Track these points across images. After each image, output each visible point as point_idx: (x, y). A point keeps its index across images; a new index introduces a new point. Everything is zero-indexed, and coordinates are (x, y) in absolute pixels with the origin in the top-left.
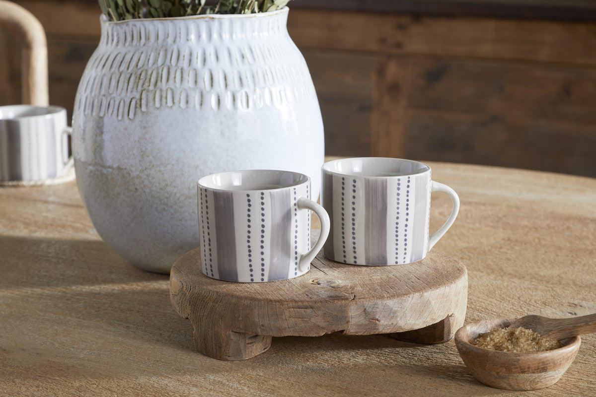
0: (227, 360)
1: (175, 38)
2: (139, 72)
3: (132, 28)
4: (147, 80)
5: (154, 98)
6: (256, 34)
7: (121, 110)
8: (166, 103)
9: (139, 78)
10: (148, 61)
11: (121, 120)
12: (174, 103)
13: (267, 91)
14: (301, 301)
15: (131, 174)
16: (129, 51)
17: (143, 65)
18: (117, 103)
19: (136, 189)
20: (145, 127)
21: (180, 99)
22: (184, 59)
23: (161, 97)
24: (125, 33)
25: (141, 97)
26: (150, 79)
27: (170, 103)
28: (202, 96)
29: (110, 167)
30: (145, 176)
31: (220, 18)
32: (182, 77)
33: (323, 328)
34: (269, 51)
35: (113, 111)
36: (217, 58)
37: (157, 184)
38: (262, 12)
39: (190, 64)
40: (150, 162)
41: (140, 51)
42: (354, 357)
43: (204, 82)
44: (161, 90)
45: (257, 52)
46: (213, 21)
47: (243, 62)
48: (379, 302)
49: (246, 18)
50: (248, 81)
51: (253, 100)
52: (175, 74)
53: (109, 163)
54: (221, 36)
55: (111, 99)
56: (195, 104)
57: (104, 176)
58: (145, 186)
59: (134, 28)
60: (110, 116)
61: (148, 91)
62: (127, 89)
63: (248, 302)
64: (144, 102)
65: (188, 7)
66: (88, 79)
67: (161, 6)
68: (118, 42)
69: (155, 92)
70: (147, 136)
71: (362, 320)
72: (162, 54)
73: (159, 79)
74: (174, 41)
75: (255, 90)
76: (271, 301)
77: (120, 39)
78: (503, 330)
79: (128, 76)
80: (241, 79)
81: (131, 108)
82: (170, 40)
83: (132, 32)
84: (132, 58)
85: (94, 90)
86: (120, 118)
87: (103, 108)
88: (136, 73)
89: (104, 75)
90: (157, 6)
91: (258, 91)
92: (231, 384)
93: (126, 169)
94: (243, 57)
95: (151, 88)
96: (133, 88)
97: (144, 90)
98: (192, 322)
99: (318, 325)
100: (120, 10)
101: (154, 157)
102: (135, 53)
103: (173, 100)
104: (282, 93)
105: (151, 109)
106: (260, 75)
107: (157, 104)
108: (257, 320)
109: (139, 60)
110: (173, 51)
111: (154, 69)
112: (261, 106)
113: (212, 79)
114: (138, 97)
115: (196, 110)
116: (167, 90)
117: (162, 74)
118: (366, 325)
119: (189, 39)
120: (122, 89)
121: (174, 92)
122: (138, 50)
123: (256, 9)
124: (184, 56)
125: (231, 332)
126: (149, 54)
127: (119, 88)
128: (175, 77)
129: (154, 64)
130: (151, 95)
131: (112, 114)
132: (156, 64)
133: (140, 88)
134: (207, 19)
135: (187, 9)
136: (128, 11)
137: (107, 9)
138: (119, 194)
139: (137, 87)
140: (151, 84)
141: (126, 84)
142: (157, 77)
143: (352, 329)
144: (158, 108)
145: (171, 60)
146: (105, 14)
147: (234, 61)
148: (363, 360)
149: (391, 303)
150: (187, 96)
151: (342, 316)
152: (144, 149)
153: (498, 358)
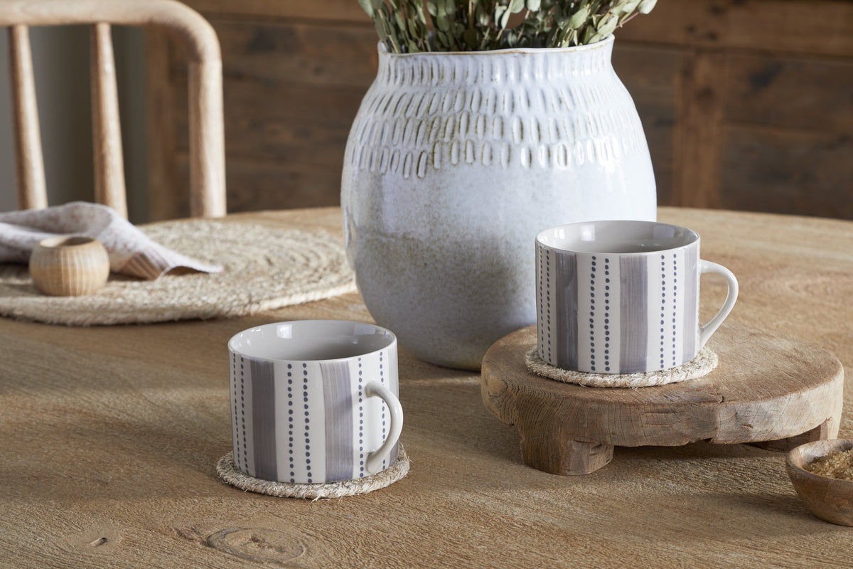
0: (566, 475)
1: (477, 77)
2: (431, 119)
3: (422, 64)
4: (442, 130)
5: (451, 152)
6: (576, 72)
7: (408, 166)
8: (466, 158)
9: (432, 127)
10: (443, 106)
11: (407, 179)
12: (474, 158)
13: (589, 144)
14: (661, 404)
15: (420, 245)
16: (418, 92)
17: (437, 110)
18: (403, 157)
19: (425, 264)
20: (438, 188)
21: (482, 153)
22: (487, 104)
23: (459, 151)
24: (413, 69)
25: (433, 150)
26: (445, 128)
27: (470, 159)
28: (510, 150)
29: (392, 236)
30: (438, 249)
31: (532, 53)
32: (485, 127)
33: (686, 436)
34: (592, 93)
35: (398, 166)
36: (529, 102)
37: (453, 259)
38: (584, 44)
39: (495, 111)
40: (445, 231)
41: (433, 92)
42: (703, 473)
43: (513, 133)
44: (459, 143)
45: (577, 95)
46: (524, 56)
47: (560, 107)
48: (753, 404)
49: (564, 52)
50: (566, 131)
51: (573, 155)
52: (477, 123)
53: (391, 230)
54: (533, 76)
55: (395, 152)
56: (501, 160)
57: (385, 247)
58: (436, 260)
59: (424, 63)
60: (393, 173)
61: (442, 144)
62: (416, 140)
63: (594, 406)
64: (437, 156)
65: (485, 31)
66: (364, 125)
67: (450, 29)
68: (403, 80)
69: (452, 144)
70: (441, 200)
71: (732, 426)
72: (459, 96)
73: (457, 128)
74: (475, 82)
75: (575, 143)
76: (624, 404)
77: (405, 76)
78: (844, 453)
79: (417, 123)
80: (557, 129)
81: (421, 164)
82: (470, 80)
83: (422, 68)
84: (421, 101)
85: (373, 139)
86: (407, 175)
87: (385, 163)
88: (427, 121)
89: (386, 120)
90: (446, 29)
91: (579, 145)
92: (560, 504)
93: (413, 239)
94: (560, 102)
95: (447, 139)
96: (423, 139)
97: (438, 141)
98: (520, 430)
99: (681, 432)
100: (402, 36)
101: (449, 225)
102: (425, 94)
103: (474, 155)
104: (608, 146)
105: (446, 166)
106: (581, 125)
107: (454, 160)
108: (606, 427)
109: (431, 103)
110: (473, 93)
111: (451, 116)
112: (582, 162)
113: (522, 129)
114: (430, 150)
115: (502, 168)
116: (466, 142)
117: (460, 123)
118: (736, 432)
119: (494, 78)
120: (410, 140)
121: (476, 145)
122: (430, 90)
123: (576, 41)
124: (487, 101)
125: (572, 441)
126: (443, 97)
127: (405, 138)
128: (476, 127)
129: (450, 109)
130: (446, 149)
131: (396, 170)
132: (452, 110)
133: (432, 139)
134: (516, 54)
135: (484, 33)
136: (411, 37)
137: (387, 35)
138: (403, 270)
139: (429, 138)
140: (446, 135)
141: (414, 134)
142: (454, 126)
143: (720, 437)
144: (454, 165)
145: (471, 105)
146: (383, 42)
147: (550, 107)
148: (715, 476)
149: (766, 406)
150: (492, 150)
151: (709, 421)
152: (436, 215)
153: (840, 488)
